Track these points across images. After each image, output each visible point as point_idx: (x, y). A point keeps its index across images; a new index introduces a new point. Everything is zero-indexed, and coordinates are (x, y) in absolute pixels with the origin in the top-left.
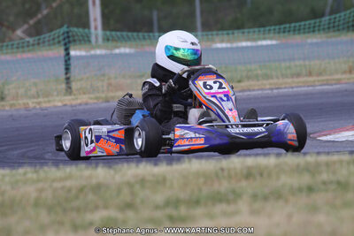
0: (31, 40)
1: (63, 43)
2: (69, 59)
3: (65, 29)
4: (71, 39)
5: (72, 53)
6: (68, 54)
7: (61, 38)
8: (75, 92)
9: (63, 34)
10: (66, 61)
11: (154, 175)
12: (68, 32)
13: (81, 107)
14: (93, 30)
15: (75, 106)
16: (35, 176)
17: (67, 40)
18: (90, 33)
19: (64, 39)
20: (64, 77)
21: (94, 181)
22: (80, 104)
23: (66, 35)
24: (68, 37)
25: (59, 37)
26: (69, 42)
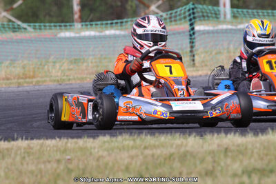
0: (164, 15)
1: (188, 18)
2: (194, 33)
3: (190, 6)
4: (196, 15)
5: (197, 28)
6: (193, 29)
7: (187, 14)
8: (197, 64)
9: (189, 10)
10: (191, 35)
11: (238, 146)
12: (193, 9)
13: (201, 79)
14: (221, 8)
15: (196, 77)
16: (131, 143)
17: (192, 16)
18: (219, 11)
19: (190, 15)
20: (189, 49)
21: (182, 150)
22: (201, 76)
23: (191, 11)
24: (194, 13)
25: (185, 13)
26: (194, 18)
